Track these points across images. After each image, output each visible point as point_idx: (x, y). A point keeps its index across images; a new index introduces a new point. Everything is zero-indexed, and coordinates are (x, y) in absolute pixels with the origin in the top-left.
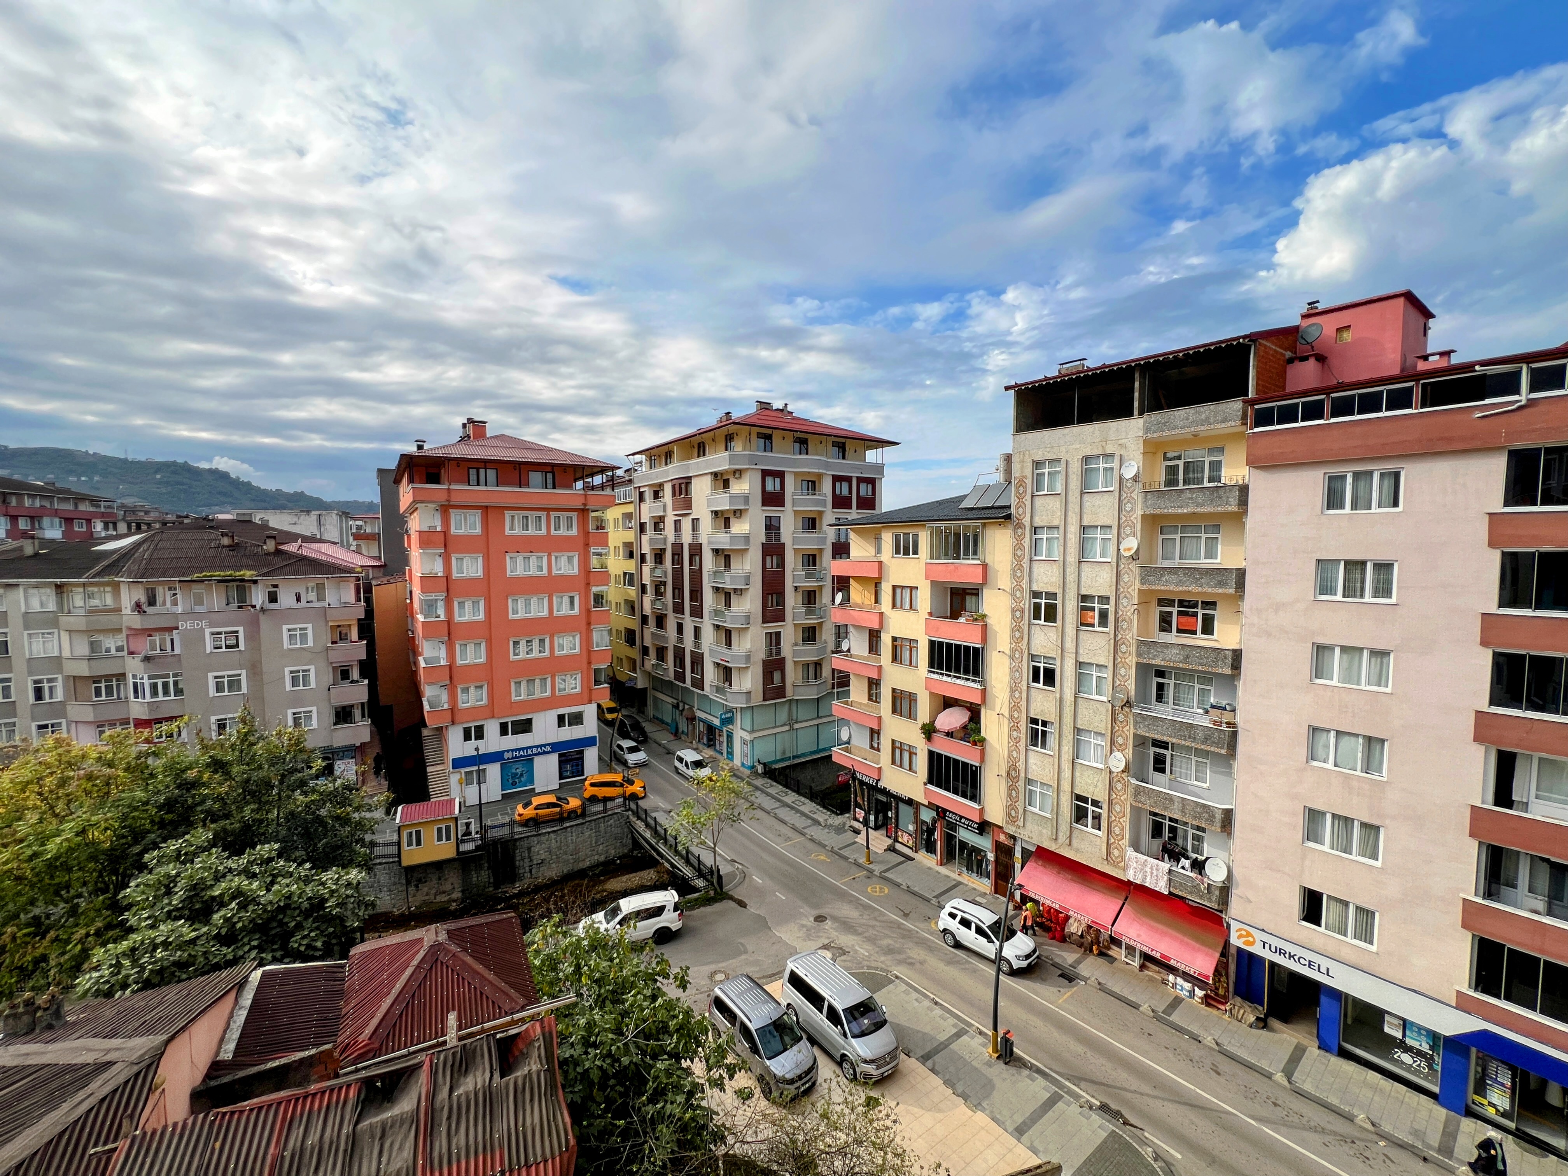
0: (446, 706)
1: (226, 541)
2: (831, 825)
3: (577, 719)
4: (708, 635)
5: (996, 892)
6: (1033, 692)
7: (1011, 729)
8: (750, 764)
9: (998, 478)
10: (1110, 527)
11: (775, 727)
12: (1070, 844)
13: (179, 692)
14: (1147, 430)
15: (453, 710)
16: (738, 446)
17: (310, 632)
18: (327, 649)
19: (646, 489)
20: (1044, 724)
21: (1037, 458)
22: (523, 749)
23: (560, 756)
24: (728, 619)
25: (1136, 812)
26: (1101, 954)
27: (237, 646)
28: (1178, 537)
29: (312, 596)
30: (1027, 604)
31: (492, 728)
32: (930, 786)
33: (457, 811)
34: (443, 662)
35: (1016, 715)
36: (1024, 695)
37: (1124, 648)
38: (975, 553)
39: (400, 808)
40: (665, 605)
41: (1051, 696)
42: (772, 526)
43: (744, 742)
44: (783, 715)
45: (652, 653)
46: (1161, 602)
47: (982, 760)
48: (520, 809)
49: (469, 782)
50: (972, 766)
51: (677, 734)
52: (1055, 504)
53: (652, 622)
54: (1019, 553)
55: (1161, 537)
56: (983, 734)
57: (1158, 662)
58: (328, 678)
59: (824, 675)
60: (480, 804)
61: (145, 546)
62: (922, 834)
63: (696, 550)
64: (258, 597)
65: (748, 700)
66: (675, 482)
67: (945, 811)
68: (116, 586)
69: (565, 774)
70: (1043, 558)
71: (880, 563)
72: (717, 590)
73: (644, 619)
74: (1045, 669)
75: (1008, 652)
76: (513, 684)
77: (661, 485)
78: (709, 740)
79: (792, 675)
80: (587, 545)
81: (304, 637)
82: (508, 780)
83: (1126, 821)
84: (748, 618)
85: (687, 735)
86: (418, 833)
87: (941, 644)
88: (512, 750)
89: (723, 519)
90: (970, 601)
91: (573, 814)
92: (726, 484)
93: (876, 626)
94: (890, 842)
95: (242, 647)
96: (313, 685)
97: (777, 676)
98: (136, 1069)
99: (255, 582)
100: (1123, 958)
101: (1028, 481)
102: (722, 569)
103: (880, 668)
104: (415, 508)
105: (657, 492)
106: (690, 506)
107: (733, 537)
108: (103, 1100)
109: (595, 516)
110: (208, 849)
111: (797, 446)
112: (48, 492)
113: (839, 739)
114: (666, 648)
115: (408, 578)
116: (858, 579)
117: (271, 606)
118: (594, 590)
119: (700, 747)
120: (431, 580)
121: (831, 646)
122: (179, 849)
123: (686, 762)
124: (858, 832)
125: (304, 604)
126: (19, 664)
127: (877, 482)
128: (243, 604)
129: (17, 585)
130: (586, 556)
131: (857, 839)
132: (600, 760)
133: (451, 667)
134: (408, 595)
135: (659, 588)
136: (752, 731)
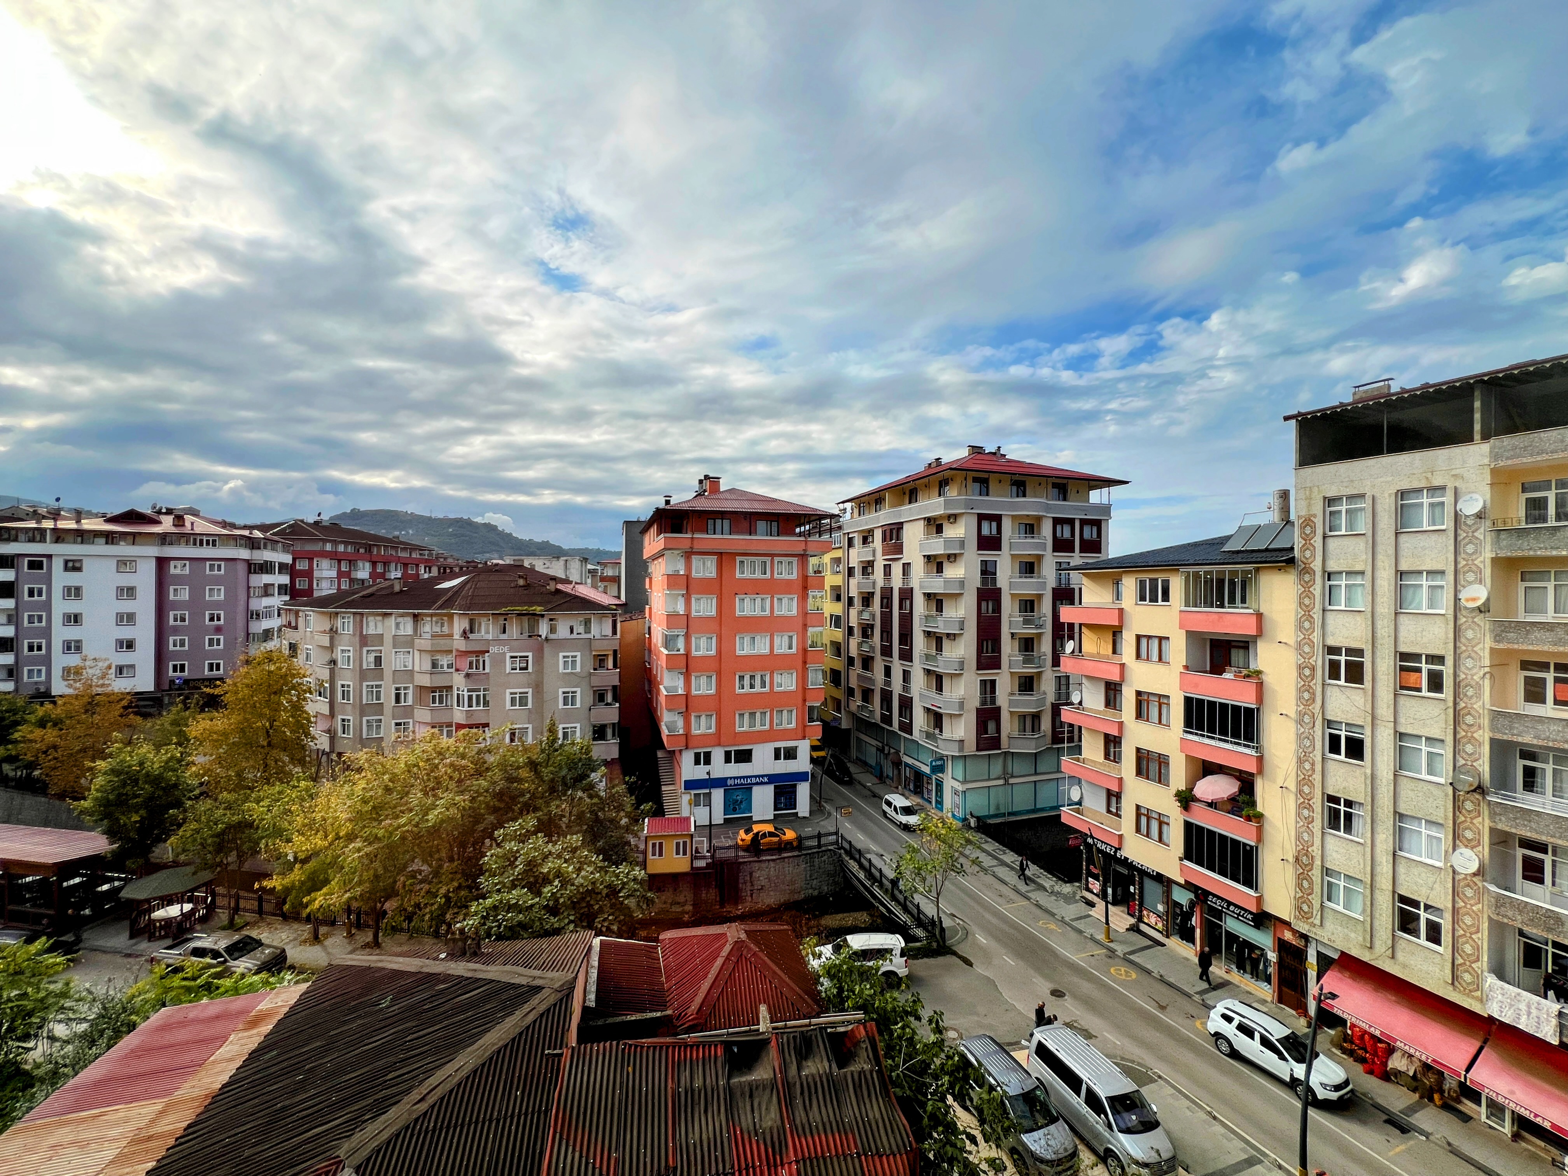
0: (681, 732)
1: (521, 582)
2: (1058, 893)
3: (791, 754)
4: (919, 682)
5: (1280, 1001)
6: (1331, 765)
7: (1300, 807)
8: (961, 815)
9: (1273, 517)
10: (1442, 572)
11: (989, 779)
12: (1393, 957)
13: (486, 703)
14: (1495, 456)
15: (687, 735)
16: (952, 492)
17: (578, 659)
18: (590, 674)
19: (855, 535)
20: (1349, 804)
21: (1329, 494)
22: (744, 777)
23: (776, 787)
24: (941, 664)
25: (1498, 929)
26: (1446, 1107)
27: (526, 668)
28: (1550, 586)
29: (581, 629)
30: (1320, 661)
31: (718, 755)
32: (1186, 863)
33: (693, 829)
34: (680, 692)
35: (1306, 789)
36: (1318, 767)
37: (1469, 720)
38: (1243, 601)
39: (646, 820)
40: (872, 648)
41: (1358, 771)
42: (988, 571)
43: (956, 793)
44: (997, 768)
45: (858, 695)
46: (1525, 665)
47: (1260, 839)
48: (742, 834)
49: (697, 804)
50: (1245, 845)
51: (881, 778)
52: (1360, 547)
53: (858, 663)
54: (1307, 601)
55: (1522, 586)
56: (1259, 808)
57: (1527, 739)
58: (590, 700)
59: (1043, 728)
60: (711, 825)
61: (469, 586)
62: (1175, 918)
63: (907, 594)
64: (543, 629)
65: (961, 749)
66: (885, 528)
67: (1207, 893)
68: (451, 617)
69: (779, 806)
70: (1343, 608)
71: (1121, 611)
72: (928, 634)
73: (851, 661)
74: (1348, 739)
75: (1293, 714)
76: (737, 716)
77: (871, 532)
78: (916, 787)
79: (1008, 726)
80: (806, 588)
81: (574, 662)
82: (730, 805)
83: (1483, 938)
84: (962, 664)
85: (892, 779)
86: (661, 844)
87: (1200, 702)
88: (735, 778)
89: (936, 563)
90: (1237, 656)
91: (788, 846)
92: (939, 529)
93: (1116, 678)
94: (1133, 921)
95: (530, 669)
96: (578, 705)
97: (991, 726)
98: (559, 995)
99: (543, 616)
100: (1483, 1118)
101: (1318, 521)
102: (934, 613)
103: (1121, 724)
104: (660, 555)
105: (866, 538)
106: (901, 552)
107: (947, 582)
108: (542, 1015)
109: (813, 561)
110: (535, 833)
111: (1014, 488)
112: (394, 543)
113: (1069, 799)
114: (873, 690)
115: (647, 615)
116: (1092, 627)
117: (552, 636)
118: (810, 630)
119: (907, 793)
120: (672, 618)
121: (1051, 698)
122: (516, 831)
123: (895, 807)
124: (1092, 905)
125: (574, 636)
126: (388, 674)
127: (1103, 525)
128: (533, 635)
129: (391, 614)
130: (804, 597)
131: (1092, 912)
132: (811, 796)
133: (687, 696)
134: (647, 631)
135: (866, 630)
136: (965, 782)
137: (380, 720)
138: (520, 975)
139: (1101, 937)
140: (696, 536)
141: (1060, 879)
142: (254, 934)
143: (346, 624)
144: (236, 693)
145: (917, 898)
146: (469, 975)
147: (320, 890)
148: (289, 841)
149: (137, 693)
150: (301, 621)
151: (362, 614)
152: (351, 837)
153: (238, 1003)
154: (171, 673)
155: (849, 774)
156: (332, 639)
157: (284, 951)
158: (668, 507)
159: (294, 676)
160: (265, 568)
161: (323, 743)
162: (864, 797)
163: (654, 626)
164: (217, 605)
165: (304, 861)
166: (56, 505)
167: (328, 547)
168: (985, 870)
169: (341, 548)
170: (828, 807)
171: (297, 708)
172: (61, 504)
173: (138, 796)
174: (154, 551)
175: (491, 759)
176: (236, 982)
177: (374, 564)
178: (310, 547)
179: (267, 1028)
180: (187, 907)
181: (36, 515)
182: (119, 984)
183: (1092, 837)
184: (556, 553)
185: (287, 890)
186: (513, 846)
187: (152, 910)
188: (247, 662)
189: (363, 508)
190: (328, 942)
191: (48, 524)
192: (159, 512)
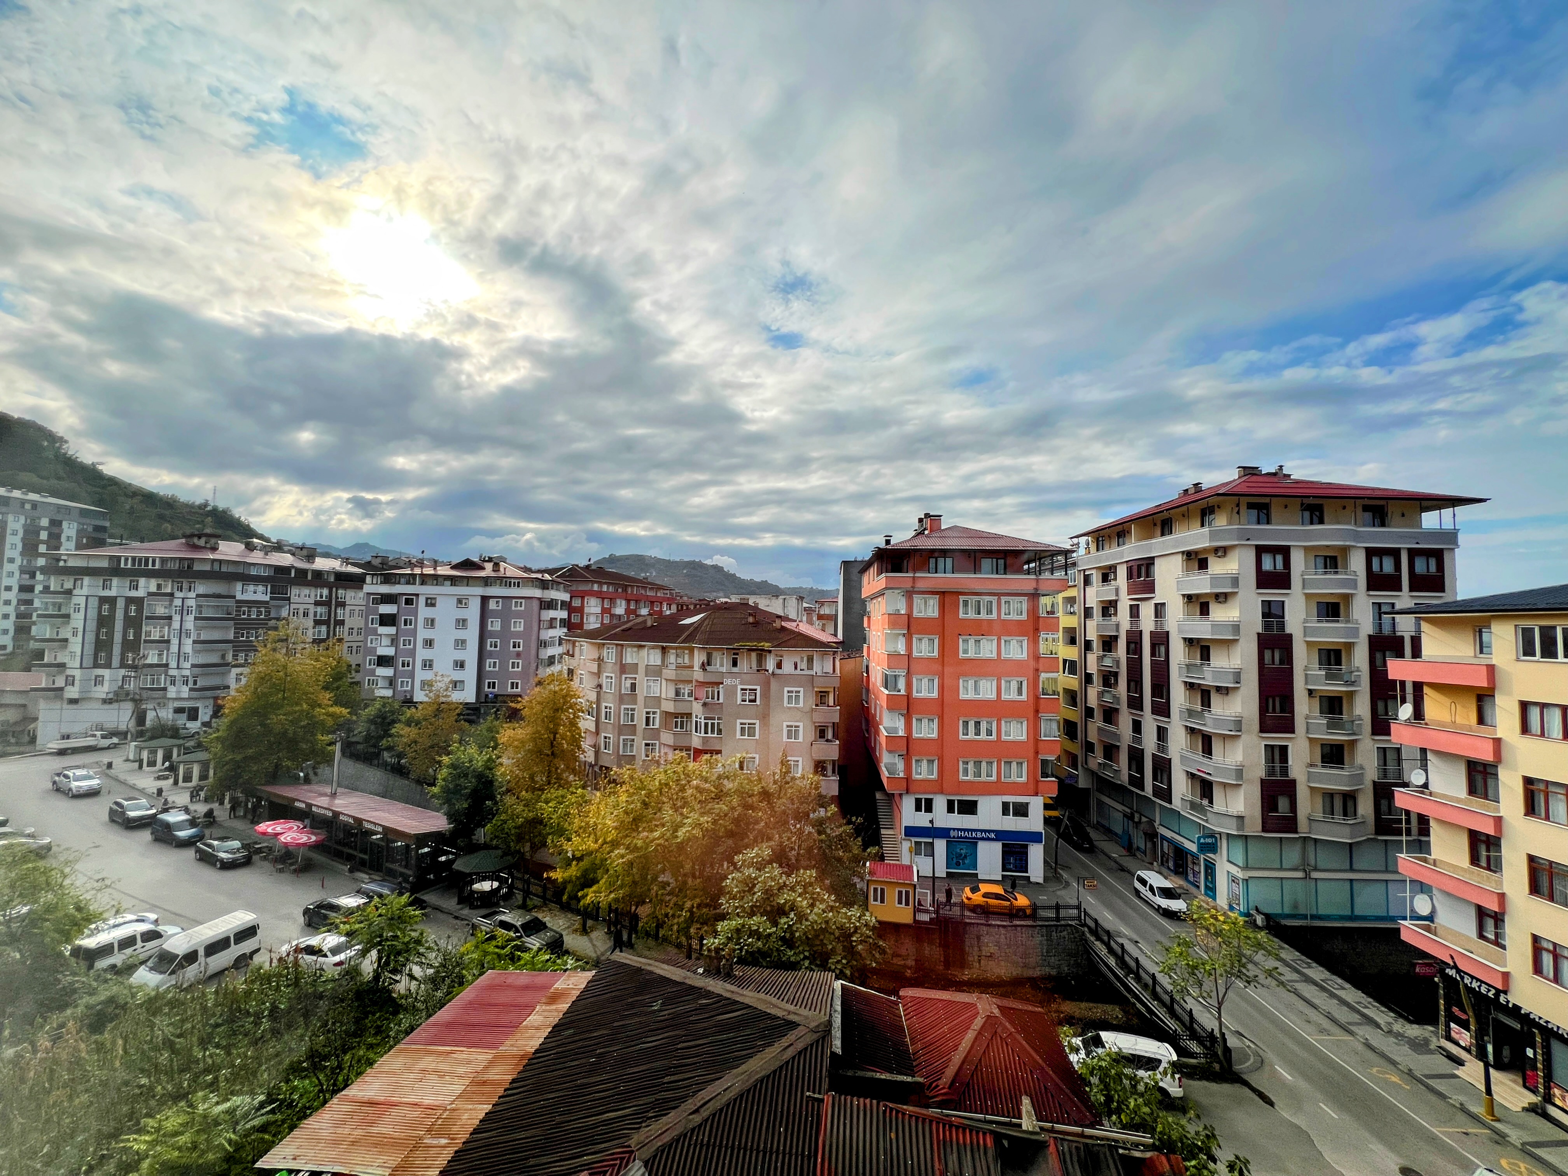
0: (902, 775)
1: (749, 619)
2: (1400, 1034)
3: (1021, 810)
4: (1179, 741)
8: (1243, 910)
11: (1281, 869)
13: (720, 732)
15: (908, 779)
16: (1221, 521)
17: (802, 695)
18: (812, 710)
19: (1093, 572)
22: (968, 830)
23: (1004, 845)
24: (1209, 722)
27: (754, 701)
29: (804, 665)
31: (940, 803)
33: (916, 879)
34: (901, 733)
39: (868, 863)
40: (1117, 699)
42: (1272, 613)
43: (1234, 880)
44: (1293, 856)
45: (1099, 751)
48: (968, 892)
49: (918, 853)
51: (1130, 849)
53: (1098, 715)
58: (812, 735)
59: (1361, 811)
60: (934, 878)
61: (706, 623)
63: (1161, 640)
64: (770, 664)
65: (1241, 826)
66: (1130, 564)
68: (691, 650)
69: (1008, 867)
71: (1490, 668)
72: (1191, 686)
73: (1089, 712)
76: (961, 763)
77: (1112, 568)
78: (1176, 865)
79: (1307, 805)
80: (1037, 630)
81: (797, 697)
82: (953, 859)
84: (1238, 724)
85: (1145, 853)
86: (882, 890)
88: (958, 830)
89: (1200, 604)
91: (1020, 913)
92: (1203, 565)
94: (1533, 1098)
95: (758, 702)
96: (801, 740)
97: (1283, 804)
99: (770, 652)
102: (1199, 662)
103: (1498, 821)
104: (881, 594)
105: (1107, 574)
106: (1152, 591)
107: (1215, 626)
108: (800, 1053)
109: (1045, 602)
110: (770, 862)
111: (1307, 514)
112: (645, 584)
113: (1412, 910)
114: (1118, 747)
115: (865, 654)
116: (1440, 688)
117: (778, 671)
118: (1043, 676)
119: (1165, 871)
120: (893, 657)
121: (1372, 773)
122: (753, 858)
123: (1151, 886)
124: (1460, 1062)
125: (798, 672)
126: (640, 699)
127: (1447, 557)
128: (761, 668)
129: (644, 646)
130: (1035, 641)
131: (1460, 1072)
132: (1045, 862)
133: (908, 739)
134: (864, 669)
135: (1109, 679)
136: (1246, 867)
137: (633, 740)
138: (775, 1006)
139: (1479, 1110)
140: (917, 575)
141: (1401, 1016)
142: (540, 916)
143: (610, 654)
144: (532, 708)
145: (1191, 1004)
146: (728, 995)
147: (591, 886)
148: (569, 840)
149: (467, 704)
150: (577, 650)
151: (622, 645)
152: (615, 844)
153: (541, 978)
154: (486, 689)
155: (1090, 841)
156: (599, 665)
157: (561, 936)
158: (888, 547)
159: (572, 697)
160: (550, 605)
161: (590, 757)
162: (1109, 870)
163: (872, 665)
164: (518, 635)
165: (580, 859)
166: (421, 556)
167: (596, 587)
168: (1282, 984)
169: (605, 588)
170: (1065, 875)
171: (573, 724)
172: (426, 556)
173: (466, 788)
174: (480, 591)
175: (729, 785)
176: (533, 957)
177: (628, 601)
178: (583, 587)
179: (565, 1006)
180: (496, 884)
181: (410, 564)
182: (455, 940)
183: (1455, 967)
184: (774, 592)
185: (565, 882)
186: (751, 872)
187: (472, 882)
188: (539, 683)
189: (618, 553)
190: (594, 935)
191: (417, 571)
192: (484, 561)
